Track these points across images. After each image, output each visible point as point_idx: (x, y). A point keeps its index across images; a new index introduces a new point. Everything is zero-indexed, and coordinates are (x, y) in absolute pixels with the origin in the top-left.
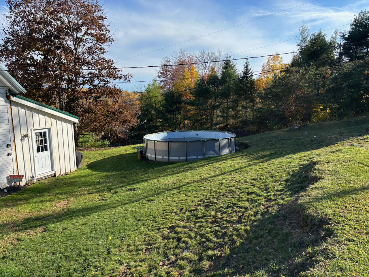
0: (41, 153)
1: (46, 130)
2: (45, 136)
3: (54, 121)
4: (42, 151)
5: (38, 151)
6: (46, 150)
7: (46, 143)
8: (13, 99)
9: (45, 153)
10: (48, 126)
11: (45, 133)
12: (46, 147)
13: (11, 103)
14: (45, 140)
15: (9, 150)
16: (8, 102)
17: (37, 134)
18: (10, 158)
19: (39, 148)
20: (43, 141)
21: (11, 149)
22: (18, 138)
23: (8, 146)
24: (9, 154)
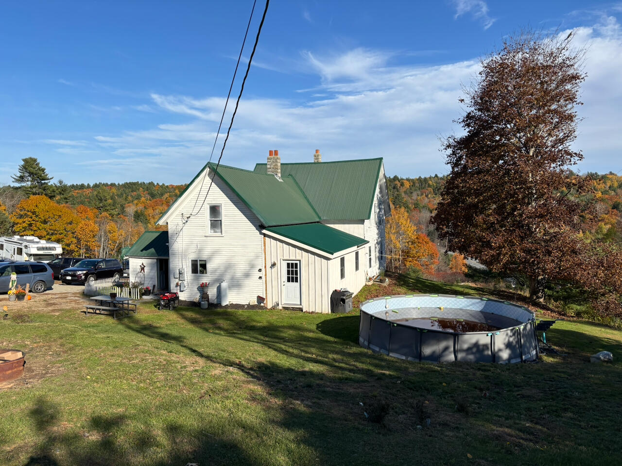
0: (291, 283)
1: (298, 262)
2: (296, 267)
3: (305, 253)
4: (293, 281)
5: (289, 281)
6: (297, 281)
7: (296, 274)
8: (264, 231)
9: (294, 283)
10: (299, 259)
11: (296, 264)
12: (297, 278)
13: (265, 235)
14: (296, 271)
15: (260, 274)
16: (261, 233)
17: (288, 264)
18: (260, 281)
19: (288, 278)
20: (293, 273)
21: (262, 274)
22: (269, 265)
23: (260, 270)
24: (260, 278)
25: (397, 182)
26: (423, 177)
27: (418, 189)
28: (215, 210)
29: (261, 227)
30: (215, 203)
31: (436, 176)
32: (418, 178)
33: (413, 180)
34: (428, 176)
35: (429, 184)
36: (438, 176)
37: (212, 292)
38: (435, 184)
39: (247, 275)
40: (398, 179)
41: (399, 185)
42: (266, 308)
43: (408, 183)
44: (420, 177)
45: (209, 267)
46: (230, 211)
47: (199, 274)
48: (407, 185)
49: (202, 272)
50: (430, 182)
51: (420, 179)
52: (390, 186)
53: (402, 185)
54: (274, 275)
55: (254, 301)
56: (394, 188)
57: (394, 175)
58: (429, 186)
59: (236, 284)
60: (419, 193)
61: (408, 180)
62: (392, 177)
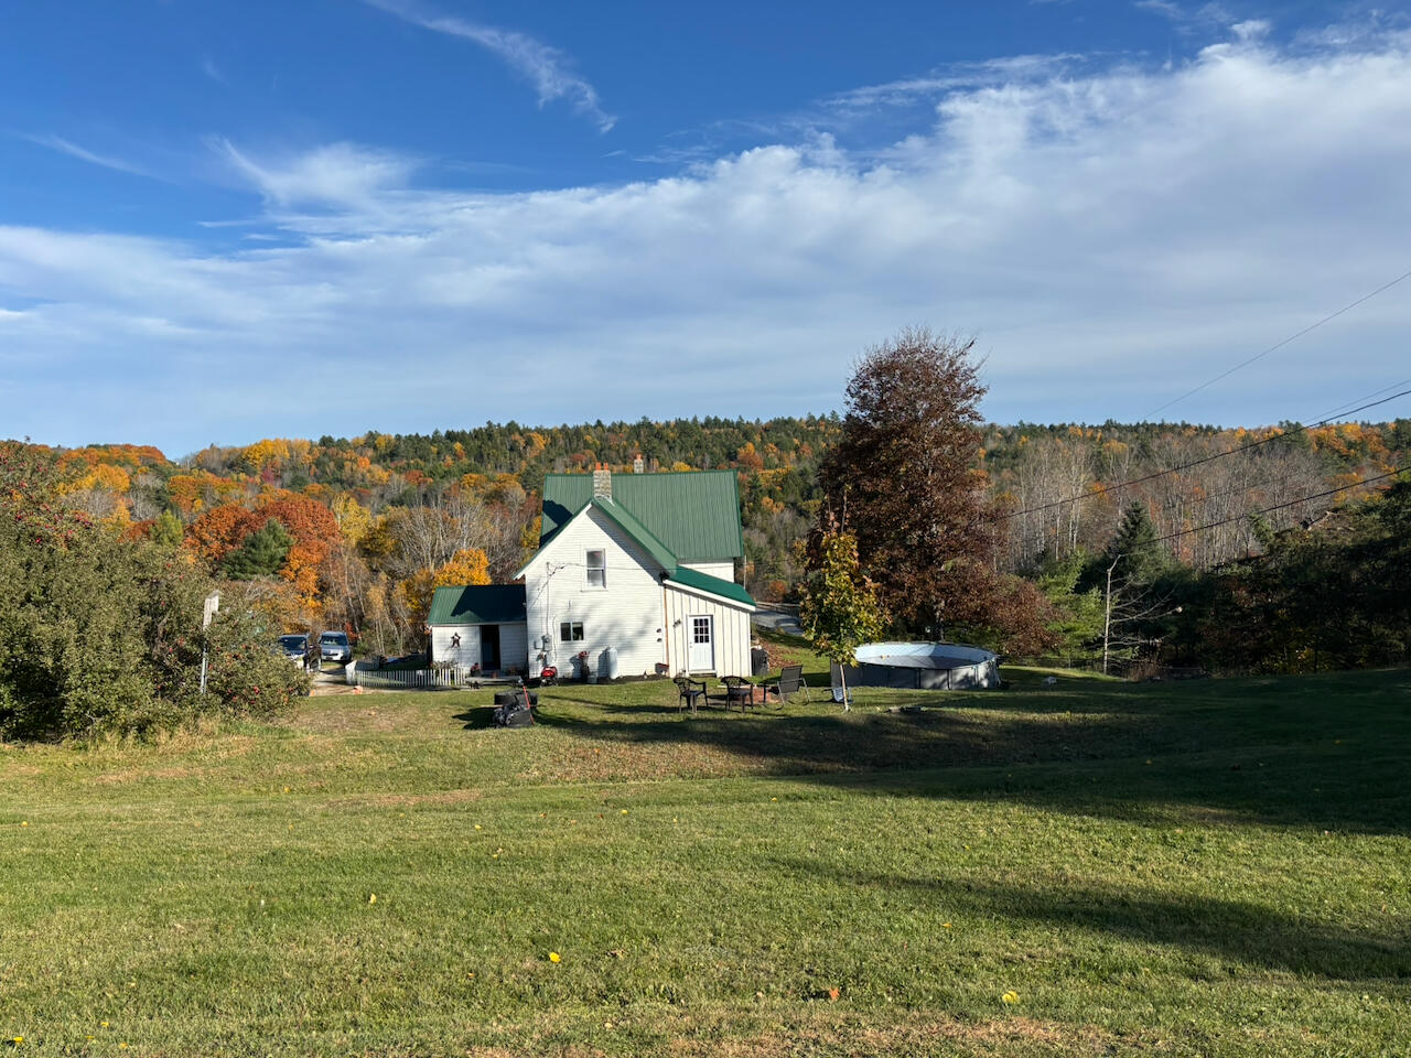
0: (699, 644)
1: (709, 618)
2: (707, 624)
3: (717, 606)
4: (702, 641)
5: (696, 641)
6: (707, 641)
7: (707, 632)
8: (667, 582)
9: (704, 644)
10: (710, 612)
11: (706, 620)
12: (707, 637)
13: (665, 586)
14: (707, 629)
15: (659, 636)
16: (661, 584)
17: (696, 621)
18: (660, 643)
19: (696, 638)
20: (703, 630)
21: (662, 635)
22: (671, 624)
23: (659, 631)
24: (659, 640)
25: (517, 436)
26: (570, 426)
27: (563, 451)
28: (594, 557)
29: (662, 576)
30: (594, 547)
31: (599, 422)
32: (559, 427)
33: (549, 432)
34: (581, 424)
35: (585, 442)
36: (603, 423)
37: (593, 662)
38: (598, 442)
39: (642, 633)
40: (518, 429)
41: (522, 442)
42: (669, 678)
43: (541, 437)
44: (565, 426)
45: (587, 627)
46: (617, 558)
47: (572, 641)
48: (540, 442)
49: (576, 638)
50: (588, 437)
51: (564, 429)
52: (502, 444)
53: (529, 442)
54: (679, 635)
55: (651, 671)
56: (512, 449)
57: (509, 421)
58: (587, 445)
59: (627, 646)
60: (567, 459)
61: (539, 431)
62: (504, 425)
